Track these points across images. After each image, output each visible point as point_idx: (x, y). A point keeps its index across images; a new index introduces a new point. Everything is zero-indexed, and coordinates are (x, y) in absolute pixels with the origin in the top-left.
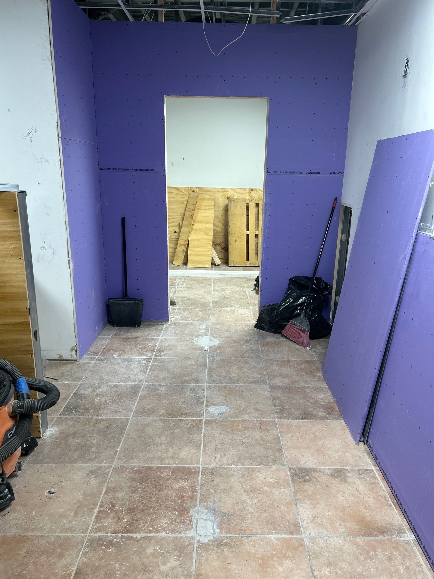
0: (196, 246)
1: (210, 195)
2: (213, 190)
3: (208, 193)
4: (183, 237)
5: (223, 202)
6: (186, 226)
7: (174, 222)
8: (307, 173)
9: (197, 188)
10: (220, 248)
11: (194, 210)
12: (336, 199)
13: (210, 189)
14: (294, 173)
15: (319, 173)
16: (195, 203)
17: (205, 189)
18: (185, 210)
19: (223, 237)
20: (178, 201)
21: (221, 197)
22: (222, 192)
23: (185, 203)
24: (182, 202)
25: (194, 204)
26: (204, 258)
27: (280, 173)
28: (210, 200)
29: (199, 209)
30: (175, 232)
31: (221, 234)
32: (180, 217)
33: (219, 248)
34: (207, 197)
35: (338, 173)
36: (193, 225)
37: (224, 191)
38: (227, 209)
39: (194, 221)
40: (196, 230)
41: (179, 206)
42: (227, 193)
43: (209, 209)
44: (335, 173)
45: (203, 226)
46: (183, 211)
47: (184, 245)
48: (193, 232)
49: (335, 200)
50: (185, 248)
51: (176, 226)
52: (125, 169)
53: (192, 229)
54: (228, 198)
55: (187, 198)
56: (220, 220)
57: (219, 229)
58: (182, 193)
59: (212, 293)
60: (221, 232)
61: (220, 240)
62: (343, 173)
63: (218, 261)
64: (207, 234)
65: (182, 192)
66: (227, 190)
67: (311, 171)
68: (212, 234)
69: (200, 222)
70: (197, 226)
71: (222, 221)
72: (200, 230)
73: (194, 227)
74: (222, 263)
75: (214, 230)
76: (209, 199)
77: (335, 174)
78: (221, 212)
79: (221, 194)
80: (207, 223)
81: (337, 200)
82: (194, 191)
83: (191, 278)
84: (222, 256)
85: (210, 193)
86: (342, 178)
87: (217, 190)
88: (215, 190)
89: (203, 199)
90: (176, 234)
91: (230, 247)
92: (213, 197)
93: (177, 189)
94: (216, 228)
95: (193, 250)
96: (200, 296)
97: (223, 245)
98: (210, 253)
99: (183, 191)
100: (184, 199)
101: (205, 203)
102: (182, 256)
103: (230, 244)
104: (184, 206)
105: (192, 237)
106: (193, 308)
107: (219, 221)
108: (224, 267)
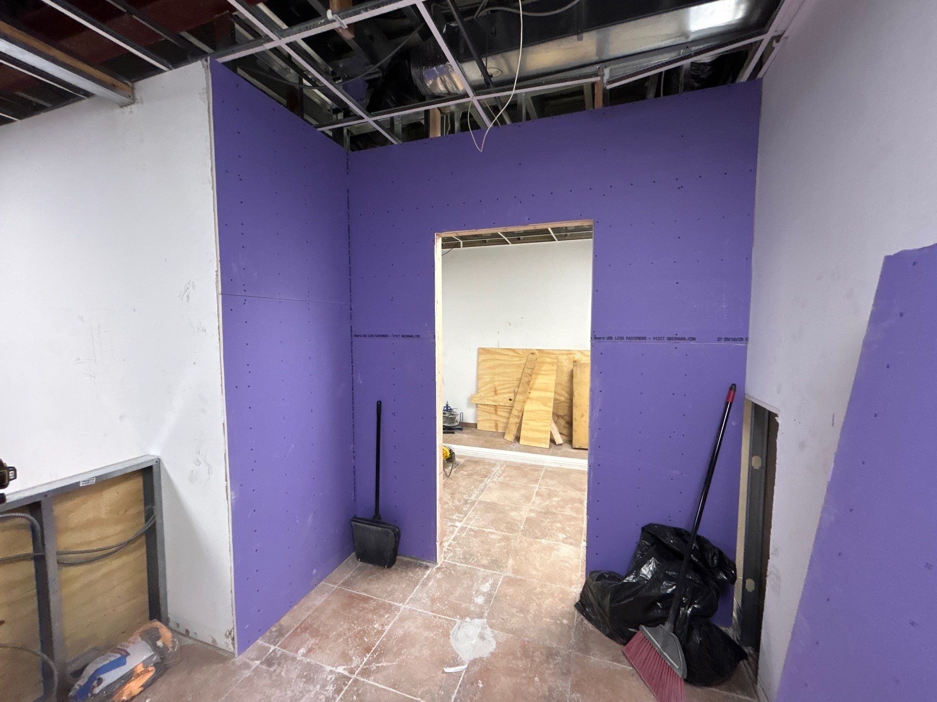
0: (531, 418)
1: (552, 358)
2: (555, 352)
3: (550, 355)
4: (517, 406)
5: (567, 366)
6: (521, 393)
7: (509, 388)
8: (669, 339)
9: (537, 350)
10: (564, 422)
11: (531, 376)
12: (733, 388)
13: (551, 351)
14: (644, 338)
15: (694, 339)
16: (533, 367)
17: (546, 351)
18: (522, 374)
19: (567, 408)
20: (515, 365)
21: (566, 360)
22: (567, 354)
23: (522, 366)
24: (518, 366)
25: (531, 369)
26: (540, 435)
27: (618, 338)
28: (552, 364)
29: (537, 374)
30: (510, 400)
31: (566, 404)
32: (516, 382)
33: (562, 422)
34: (548, 360)
35: (734, 340)
36: (530, 393)
37: (570, 354)
38: (572, 375)
39: (531, 389)
40: (532, 399)
41: (515, 370)
42: (574, 356)
43: (549, 374)
44: (727, 338)
45: (543, 394)
46: (519, 376)
47: (518, 417)
48: (529, 401)
49: (731, 389)
50: (518, 421)
51: (511, 393)
52: (384, 336)
53: (528, 398)
54: (575, 362)
55: (525, 361)
56: (563, 387)
57: (563, 399)
58: (519, 356)
59: (533, 500)
60: (565, 402)
61: (563, 411)
62: (747, 339)
63: (559, 439)
64: (545, 405)
65: (518, 353)
66: (573, 352)
67: (677, 336)
68: (552, 405)
69: (537, 389)
70: (534, 394)
71: (566, 389)
72: (537, 399)
73: (531, 395)
74: (566, 442)
75: (555, 400)
76: (550, 363)
77: (729, 340)
78: (565, 378)
79: (565, 357)
80: (546, 390)
81: (735, 388)
82: (533, 354)
83: (516, 465)
84: (565, 432)
85: (552, 356)
86: (745, 349)
87: (561, 352)
88: (558, 352)
89: (544, 363)
90: (511, 402)
91: (574, 423)
92: (556, 361)
93: (514, 350)
94: (558, 397)
95: (527, 424)
96: (514, 504)
97: (567, 418)
98: (548, 429)
99: (521, 353)
100: (521, 362)
101: (545, 367)
102: (513, 429)
103: (575, 419)
104: (522, 371)
105: (528, 407)
106: (491, 532)
107: (563, 389)
108: (567, 448)
